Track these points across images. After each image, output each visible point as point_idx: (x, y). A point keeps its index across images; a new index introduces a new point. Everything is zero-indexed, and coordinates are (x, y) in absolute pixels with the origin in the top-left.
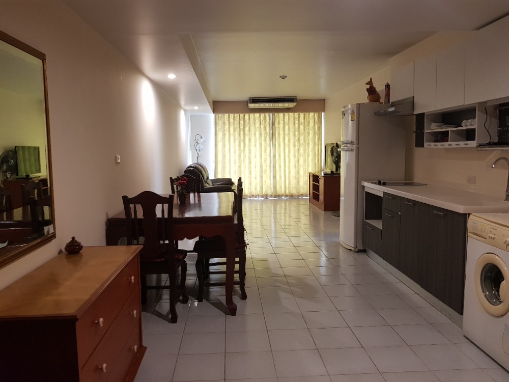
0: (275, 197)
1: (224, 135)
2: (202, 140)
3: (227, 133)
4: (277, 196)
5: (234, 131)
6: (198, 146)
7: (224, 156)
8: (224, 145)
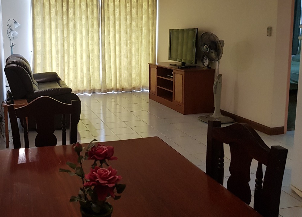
0: (105, 92)
1: (44, 18)
2: (16, 26)
3: (47, 17)
4: (106, 91)
5: (56, 14)
6: (12, 33)
7: (44, 45)
8: (44, 32)
